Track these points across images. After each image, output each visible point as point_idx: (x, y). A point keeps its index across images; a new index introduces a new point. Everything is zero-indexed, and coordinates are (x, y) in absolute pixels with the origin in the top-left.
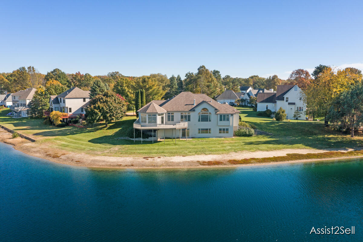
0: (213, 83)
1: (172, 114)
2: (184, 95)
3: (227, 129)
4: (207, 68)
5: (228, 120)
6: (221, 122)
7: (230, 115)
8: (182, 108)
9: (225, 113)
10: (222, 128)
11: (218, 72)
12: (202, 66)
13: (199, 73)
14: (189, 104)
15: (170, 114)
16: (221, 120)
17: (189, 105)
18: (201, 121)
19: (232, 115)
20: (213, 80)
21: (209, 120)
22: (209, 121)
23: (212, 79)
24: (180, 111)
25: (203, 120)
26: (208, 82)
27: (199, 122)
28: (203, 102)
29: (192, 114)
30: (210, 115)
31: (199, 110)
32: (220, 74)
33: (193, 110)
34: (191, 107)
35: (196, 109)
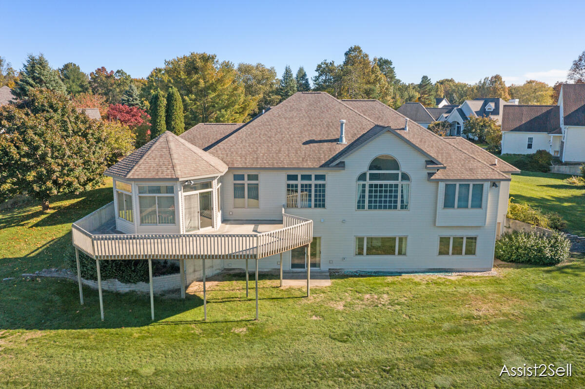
0: (378, 86)
1: (250, 177)
2: (304, 105)
3: (472, 240)
4: (365, 51)
5: (478, 203)
6: (450, 211)
7: (487, 185)
8: (292, 155)
9: (466, 175)
10: (452, 234)
11: (387, 62)
12: (353, 47)
13: (346, 63)
14: (319, 138)
15: (242, 177)
16: (449, 203)
17: (320, 141)
18: (370, 207)
19: (495, 184)
20: (379, 80)
21: (399, 204)
22: (402, 207)
23: (377, 76)
24: (283, 169)
25: (375, 202)
26: (369, 82)
27: (361, 212)
28: (377, 131)
29: (332, 178)
30: (405, 182)
31: (360, 162)
32: (392, 66)
33: (336, 163)
34: (328, 151)
35: (347, 160)
